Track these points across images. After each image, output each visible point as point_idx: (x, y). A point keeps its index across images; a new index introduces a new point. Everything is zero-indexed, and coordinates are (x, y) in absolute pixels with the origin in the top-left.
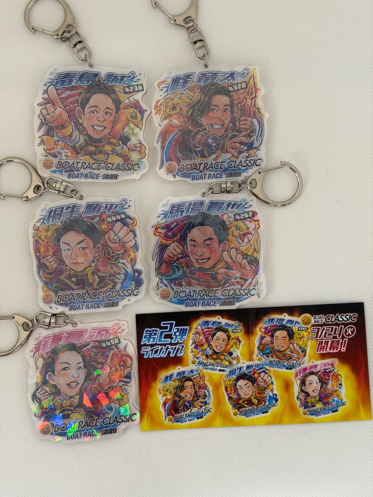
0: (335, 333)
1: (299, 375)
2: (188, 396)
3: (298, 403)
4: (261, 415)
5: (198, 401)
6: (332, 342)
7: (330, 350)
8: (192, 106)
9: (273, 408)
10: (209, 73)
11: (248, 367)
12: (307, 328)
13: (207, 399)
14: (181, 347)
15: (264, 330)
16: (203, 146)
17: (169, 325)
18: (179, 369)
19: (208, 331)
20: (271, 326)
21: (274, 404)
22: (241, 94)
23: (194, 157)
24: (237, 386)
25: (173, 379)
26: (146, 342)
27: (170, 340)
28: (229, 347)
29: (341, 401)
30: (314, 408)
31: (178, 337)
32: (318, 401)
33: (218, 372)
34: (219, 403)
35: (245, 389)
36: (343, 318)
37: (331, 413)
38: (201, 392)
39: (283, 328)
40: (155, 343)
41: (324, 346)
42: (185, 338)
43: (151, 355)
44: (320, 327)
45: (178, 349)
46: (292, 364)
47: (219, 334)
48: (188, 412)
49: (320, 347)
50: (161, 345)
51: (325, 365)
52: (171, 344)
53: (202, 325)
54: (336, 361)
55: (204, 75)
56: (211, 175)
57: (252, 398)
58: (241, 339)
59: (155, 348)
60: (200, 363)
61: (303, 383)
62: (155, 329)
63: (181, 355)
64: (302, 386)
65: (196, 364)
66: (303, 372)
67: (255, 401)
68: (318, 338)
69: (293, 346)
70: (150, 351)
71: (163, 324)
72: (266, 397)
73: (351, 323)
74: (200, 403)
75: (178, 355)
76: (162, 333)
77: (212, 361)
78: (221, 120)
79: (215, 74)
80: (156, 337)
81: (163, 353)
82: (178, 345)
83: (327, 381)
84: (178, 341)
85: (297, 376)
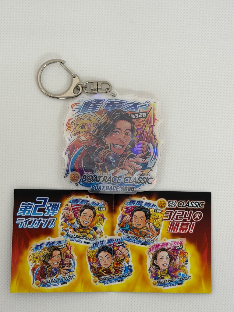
0: (185, 217)
1: (152, 251)
2: (55, 264)
3: (150, 274)
4: (117, 283)
5: (63, 269)
6: (182, 224)
7: (180, 231)
8: (99, 127)
9: (128, 277)
10: (116, 101)
11: (109, 241)
12: (162, 211)
13: (71, 267)
14: (52, 220)
15: (125, 210)
16: (105, 161)
17: (43, 201)
18: (49, 239)
19: (77, 208)
20: (131, 207)
21: (129, 274)
22: (141, 122)
23: (96, 170)
24: (99, 257)
25: (43, 247)
26: (22, 214)
27: (43, 213)
28: (94, 223)
29: (187, 275)
30: (163, 280)
31: (50, 211)
32: (167, 274)
33: (83, 244)
34: (82, 271)
35: (105, 260)
36: (193, 204)
37: (177, 285)
38: (67, 261)
39: (142, 209)
40: (29, 215)
41: (175, 227)
42: (56, 212)
43: (25, 226)
44: (173, 211)
45: (50, 222)
46: (146, 240)
47: (86, 211)
48: (54, 278)
49: (172, 228)
50: (34, 217)
51: (174, 243)
52: (44, 217)
53: (72, 202)
54: (184, 240)
55: (112, 102)
56: (109, 187)
57: (111, 268)
58: (105, 216)
59: (30, 220)
60: (68, 235)
61: (155, 257)
62: (31, 203)
63: (51, 227)
64: (154, 260)
65: (64, 236)
66: (156, 248)
67: (113, 271)
68: (170, 220)
69: (149, 225)
70: (24, 222)
71: (38, 199)
72: (123, 268)
73: (199, 209)
74: (65, 271)
75: (49, 227)
76: (36, 207)
77: (79, 234)
78: (122, 141)
79: (121, 103)
80: (31, 210)
81: (35, 224)
82: (50, 218)
83: (175, 257)
84: (50, 214)
85: (150, 251)
